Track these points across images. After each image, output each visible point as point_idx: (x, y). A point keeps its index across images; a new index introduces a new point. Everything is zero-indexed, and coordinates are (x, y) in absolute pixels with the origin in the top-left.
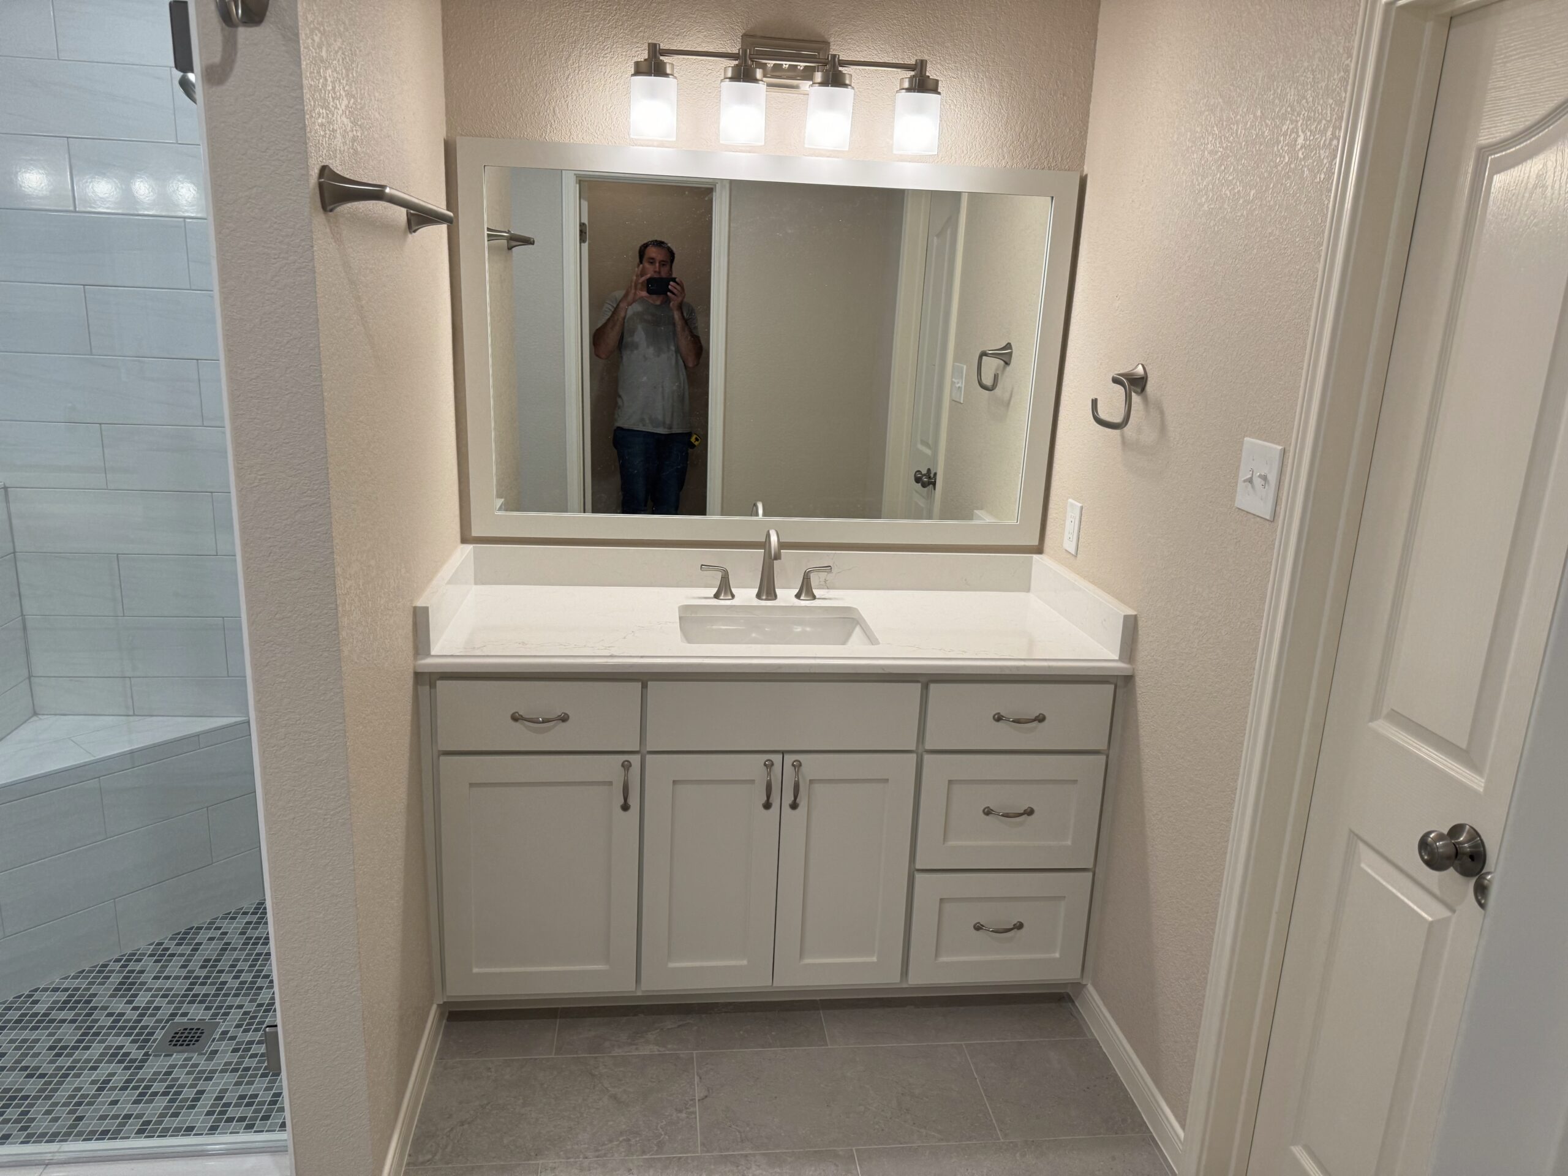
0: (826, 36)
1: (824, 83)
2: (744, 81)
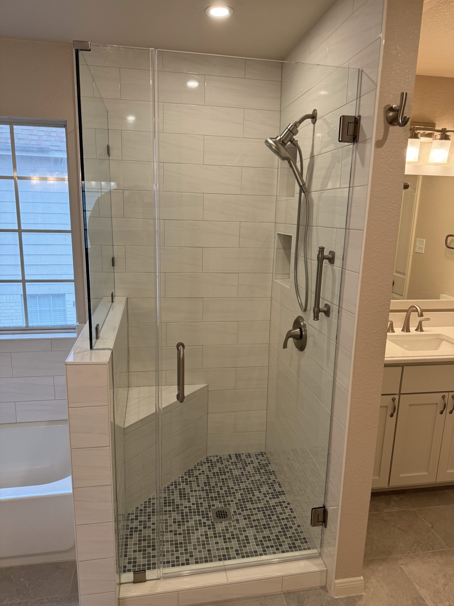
0: (434, 121)
1: (441, 139)
2: (414, 138)
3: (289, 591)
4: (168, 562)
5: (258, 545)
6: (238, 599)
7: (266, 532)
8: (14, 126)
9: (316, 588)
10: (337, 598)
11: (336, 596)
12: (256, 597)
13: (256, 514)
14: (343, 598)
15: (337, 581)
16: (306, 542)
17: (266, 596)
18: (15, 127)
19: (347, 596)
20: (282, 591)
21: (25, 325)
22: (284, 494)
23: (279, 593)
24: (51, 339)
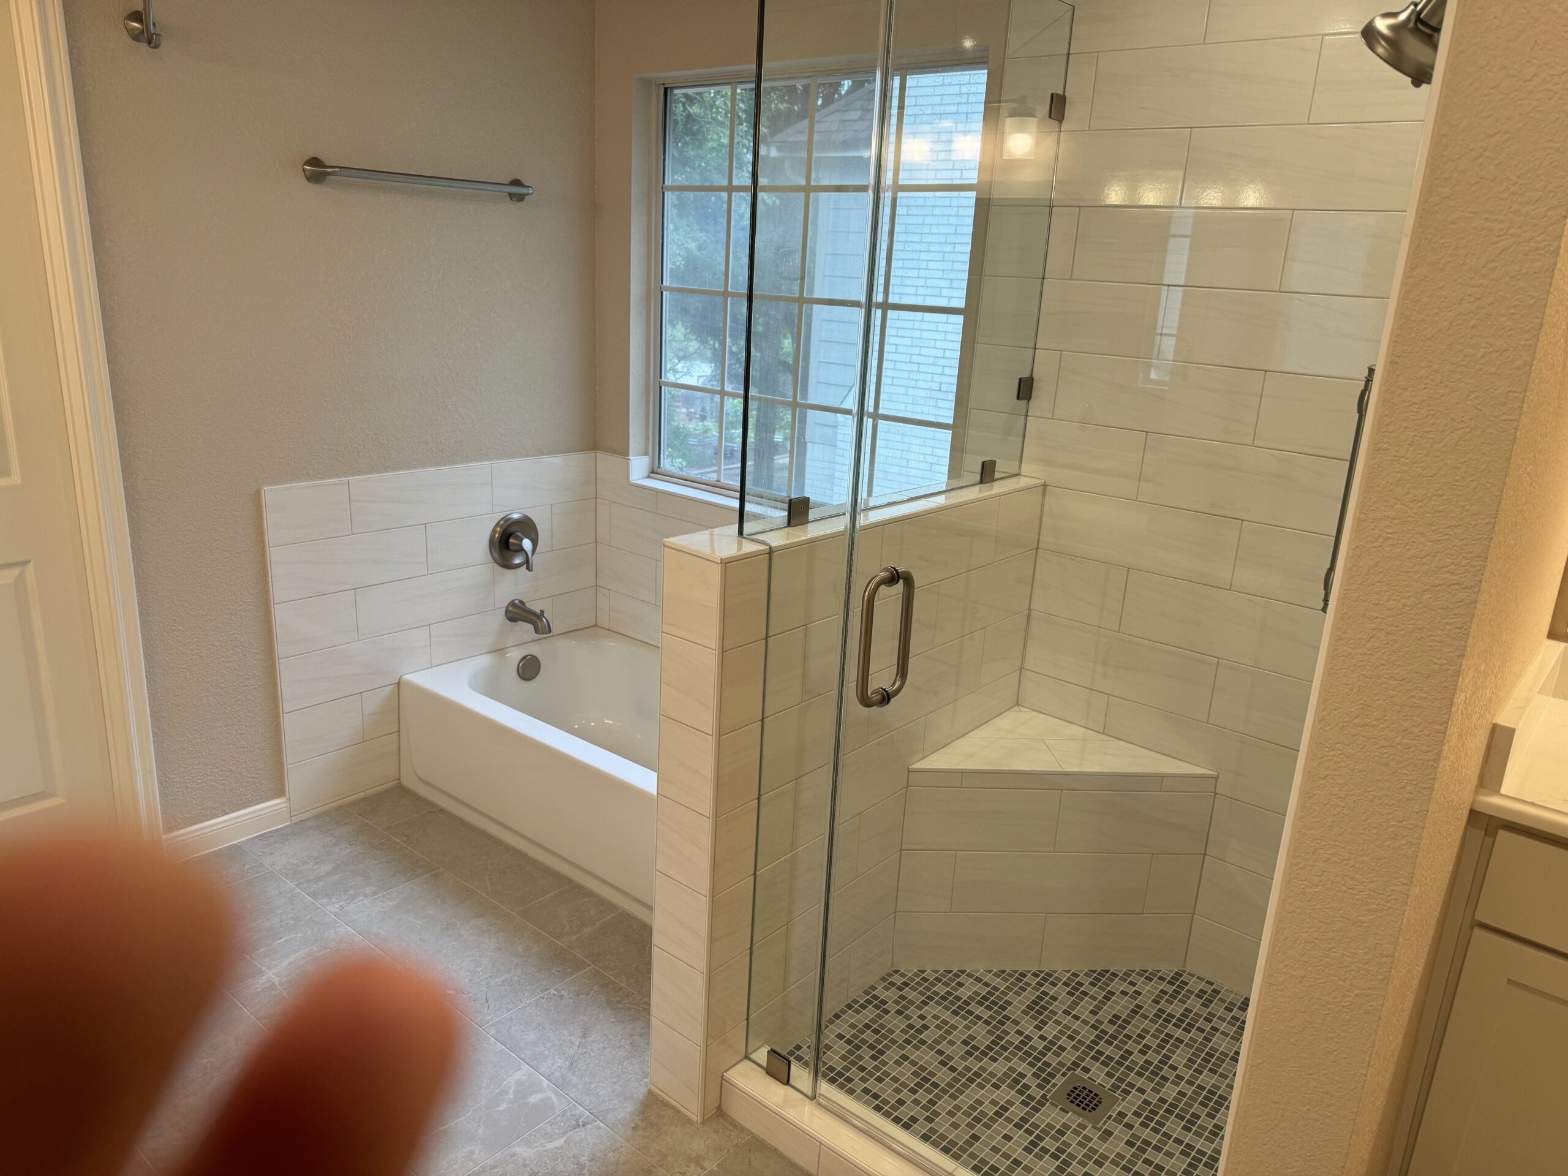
4: (876, 1096)
13: (1169, 1155)
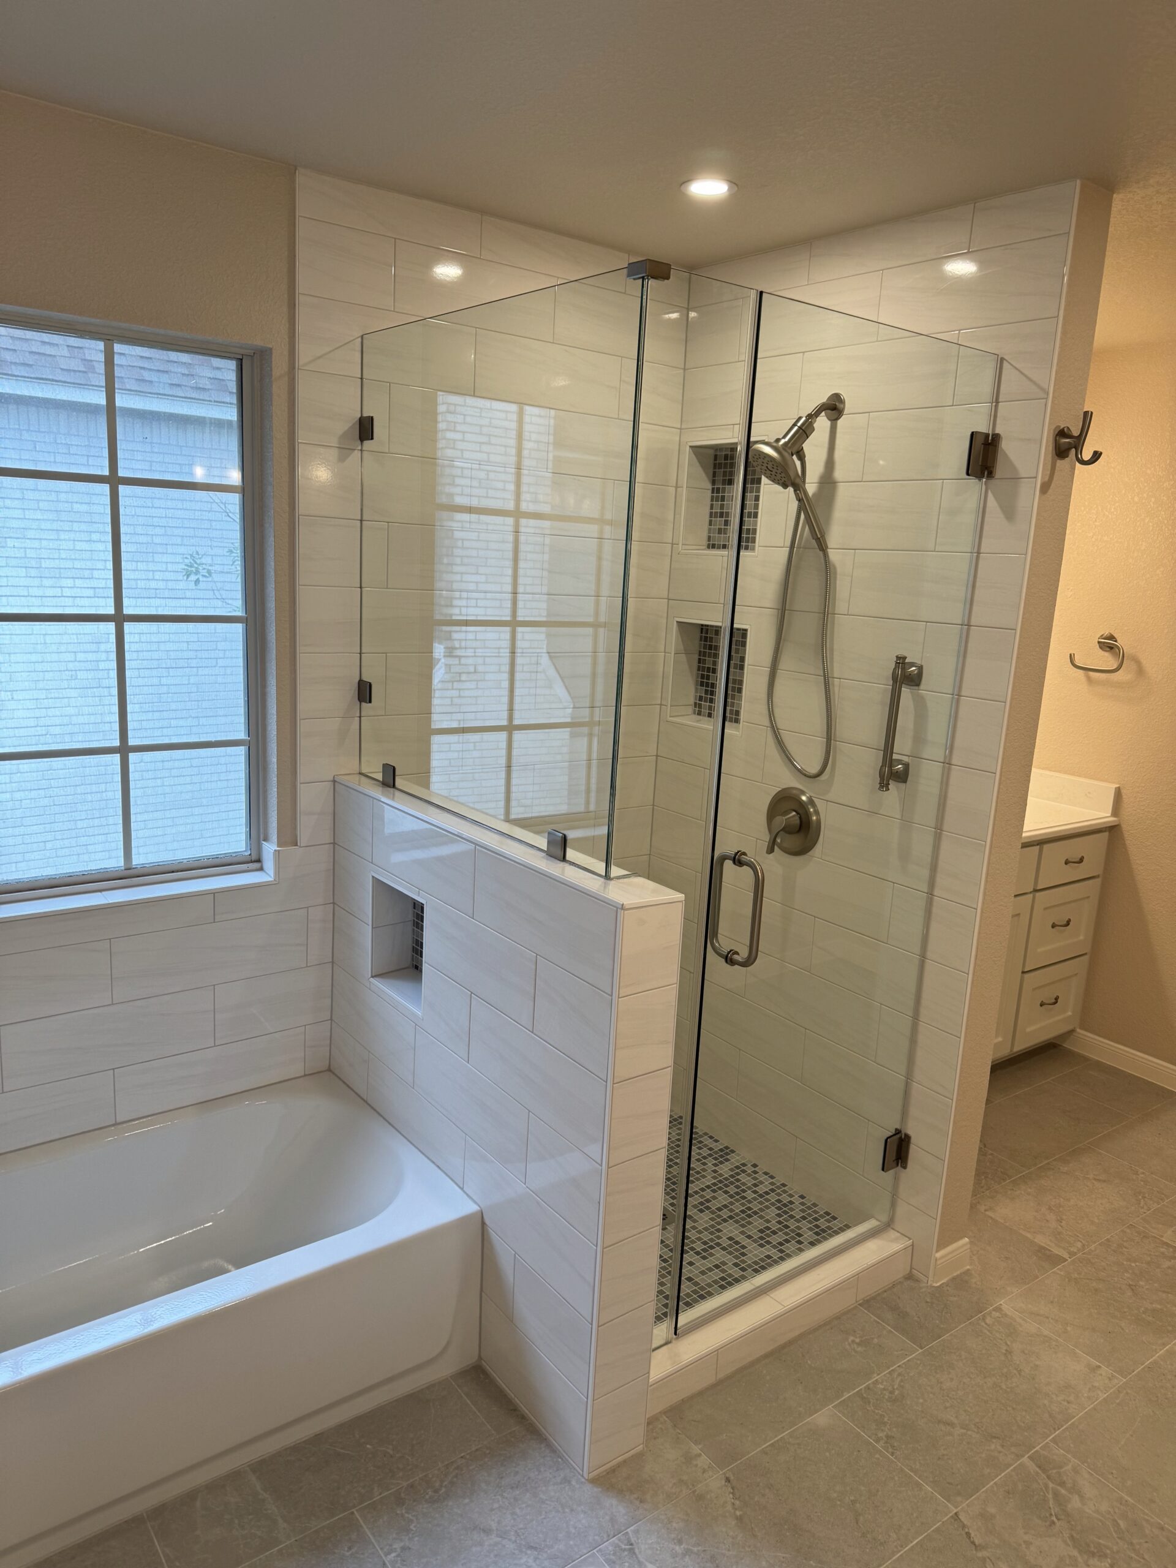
3: (865, 1299)
5: (762, 1246)
6: (802, 1336)
7: (758, 1223)
8: (116, 345)
9: (900, 1282)
10: (938, 1284)
11: (936, 1283)
12: (825, 1325)
13: (714, 1198)
14: (948, 1281)
15: (938, 1255)
16: (834, 1218)
17: (838, 1318)
18: (118, 347)
19: (950, 1277)
20: (857, 1302)
21: (123, 865)
22: (733, 1151)
23: (853, 1306)
24: (214, 893)
